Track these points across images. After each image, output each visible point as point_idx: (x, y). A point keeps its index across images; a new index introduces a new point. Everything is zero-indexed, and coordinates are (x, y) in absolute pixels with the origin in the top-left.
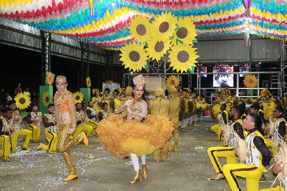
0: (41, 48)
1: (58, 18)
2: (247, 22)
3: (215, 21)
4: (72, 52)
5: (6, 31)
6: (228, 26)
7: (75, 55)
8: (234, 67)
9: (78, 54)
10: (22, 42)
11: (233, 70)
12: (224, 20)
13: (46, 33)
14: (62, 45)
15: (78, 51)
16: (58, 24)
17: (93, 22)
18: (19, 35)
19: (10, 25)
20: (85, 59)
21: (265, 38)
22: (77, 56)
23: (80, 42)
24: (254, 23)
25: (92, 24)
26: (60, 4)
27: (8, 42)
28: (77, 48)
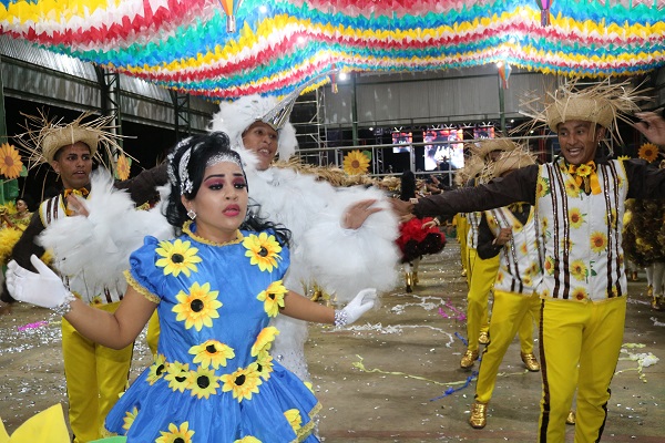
0: (99, 106)
1: (148, 41)
2: (512, 41)
3: (457, 39)
4: (158, 113)
5: (30, 73)
6: (474, 49)
7: (163, 118)
8: (464, 130)
9: (168, 117)
10: (65, 95)
11: (461, 136)
12: (475, 36)
13: (109, 74)
14: (137, 98)
15: (168, 110)
16: (148, 53)
17: (217, 48)
18: (57, 80)
19: (38, 61)
20: (183, 126)
21: (533, 72)
22: (168, 121)
23: (171, 91)
24: (525, 43)
25: (213, 52)
26: (161, 11)
27: (37, 96)
28: (166, 105)
